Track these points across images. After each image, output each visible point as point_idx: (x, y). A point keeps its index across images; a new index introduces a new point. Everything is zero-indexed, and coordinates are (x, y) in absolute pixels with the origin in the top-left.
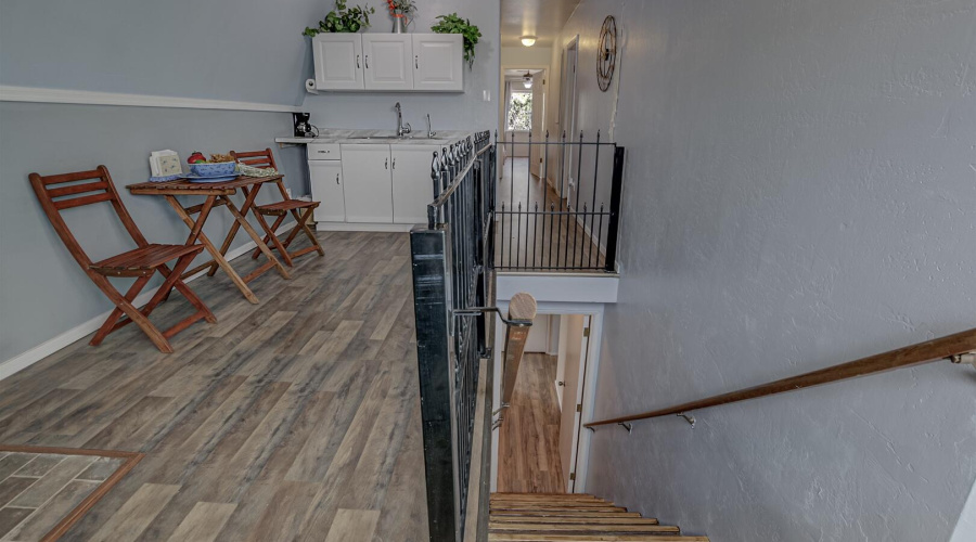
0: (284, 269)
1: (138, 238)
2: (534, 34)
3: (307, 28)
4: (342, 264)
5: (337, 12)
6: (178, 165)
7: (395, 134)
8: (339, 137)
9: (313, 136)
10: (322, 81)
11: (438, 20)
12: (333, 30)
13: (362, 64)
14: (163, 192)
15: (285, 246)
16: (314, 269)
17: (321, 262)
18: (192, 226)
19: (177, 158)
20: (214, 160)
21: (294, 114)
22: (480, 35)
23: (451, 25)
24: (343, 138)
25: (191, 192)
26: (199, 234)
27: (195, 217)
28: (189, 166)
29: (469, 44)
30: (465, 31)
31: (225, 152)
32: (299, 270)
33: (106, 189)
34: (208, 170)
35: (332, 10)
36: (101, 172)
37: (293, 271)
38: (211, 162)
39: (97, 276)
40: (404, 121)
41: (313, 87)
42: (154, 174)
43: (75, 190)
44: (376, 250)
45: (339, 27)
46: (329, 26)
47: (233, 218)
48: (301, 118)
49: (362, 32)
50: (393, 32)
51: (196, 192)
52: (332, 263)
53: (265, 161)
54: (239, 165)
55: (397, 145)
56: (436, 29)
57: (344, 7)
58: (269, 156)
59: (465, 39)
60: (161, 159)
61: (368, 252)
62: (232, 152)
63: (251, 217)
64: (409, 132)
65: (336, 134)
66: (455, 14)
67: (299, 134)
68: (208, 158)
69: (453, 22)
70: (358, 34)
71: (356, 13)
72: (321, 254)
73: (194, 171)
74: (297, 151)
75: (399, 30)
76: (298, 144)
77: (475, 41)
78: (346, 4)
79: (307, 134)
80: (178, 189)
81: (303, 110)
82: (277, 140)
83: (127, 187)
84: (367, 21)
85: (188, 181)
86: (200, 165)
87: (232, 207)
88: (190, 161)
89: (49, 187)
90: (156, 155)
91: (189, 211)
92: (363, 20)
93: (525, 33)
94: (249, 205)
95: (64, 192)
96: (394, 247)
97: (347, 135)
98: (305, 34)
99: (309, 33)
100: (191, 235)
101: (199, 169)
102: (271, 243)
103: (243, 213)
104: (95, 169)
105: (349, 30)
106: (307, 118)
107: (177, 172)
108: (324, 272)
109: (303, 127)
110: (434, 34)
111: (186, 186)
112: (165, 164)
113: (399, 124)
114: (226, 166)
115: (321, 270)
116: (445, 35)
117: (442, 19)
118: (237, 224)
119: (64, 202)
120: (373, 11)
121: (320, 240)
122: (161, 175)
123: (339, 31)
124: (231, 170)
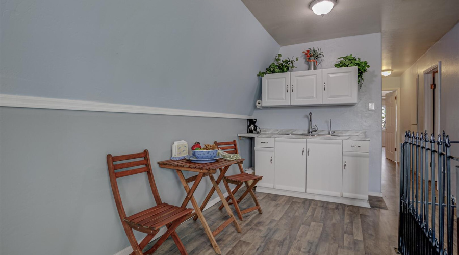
0: (238, 222)
1: (157, 198)
2: (390, 68)
3: (260, 73)
4: (274, 224)
5: (275, 63)
6: (186, 150)
7: (306, 132)
8: (272, 134)
9: (258, 133)
10: (266, 102)
11: (339, 60)
12: (273, 72)
13: (290, 90)
14: (176, 168)
15: (238, 202)
16: (256, 225)
17: (261, 220)
18: (188, 192)
19: (187, 146)
20: (206, 148)
21: (248, 120)
22: (368, 66)
23: (347, 62)
24: (275, 134)
25: (190, 169)
26: (191, 197)
27: (191, 184)
28: (192, 152)
29: (360, 73)
30: (358, 65)
31: (212, 144)
32: (247, 225)
33: (146, 165)
34: (202, 155)
35: (273, 62)
36: (145, 154)
37: (244, 224)
38: (204, 149)
39: (127, 227)
40: (313, 124)
41: (260, 105)
42: (173, 156)
43: (129, 165)
44: (297, 214)
45: (277, 70)
46: (271, 70)
47: (211, 185)
48: (252, 122)
49: (290, 72)
50: (309, 70)
51: (193, 170)
52: (269, 221)
53: (232, 148)
54: (219, 151)
55: (310, 139)
56: (337, 66)
57: (280, 60)
58: (235, 145)
59: (359, 69)
60: (178, 146)
61: (291, 215)
62: (215, 143)
63: (222, 185)
64: (316, 131)
65: (270, 132)
66: (351, 55)
67: (250, 131)
68: (203, 147)
69: (349, 60)
70: (288, 73)
71: (286, 62)
72: (260, 213)
73: (194, 155)
74: (248, 141)
75: (312, 69)
76: (249, 137)
77: (365, 70)
78: (281, 58)
79: (254, 132)
80: (183, 167)
81: (253, 118)
82: (239, 135)
83: (158, 163)
84: (293, 65)
85: (190, 161)
86: (198, 151)
87: (212, 178)
88: (193, 148)
89: (115, 163)
90: (176, 143)
91: (188, 180)
92: (291, 65)
93: (384, 68)
94: (222, 177)
95: (123, 166)
96: (309, 213)
97: (276, 132)
98: (258, 75)
99: (261, 75)
100: (187, 197)
101: (197, 154)
102: (231, 201)
103: (218, 182)
104: (143, 152)
105: (283, 72)
106: (255, 122)
107: (185, 154)
108: (264, 229)
109: (252, 127)
110: (336, 68)
111: (188, 165)
112: (180, 149)
113: (310, 125)
114: (211, 152)
115: (261, 228)
116: (344, 69)
117: (342, 59)
118: (214, 189)
119: (121, 173)
120: (297, 59)
121: (259, 199)
122: (177, 156)
123: (277, 73)
124: (215, 155)
